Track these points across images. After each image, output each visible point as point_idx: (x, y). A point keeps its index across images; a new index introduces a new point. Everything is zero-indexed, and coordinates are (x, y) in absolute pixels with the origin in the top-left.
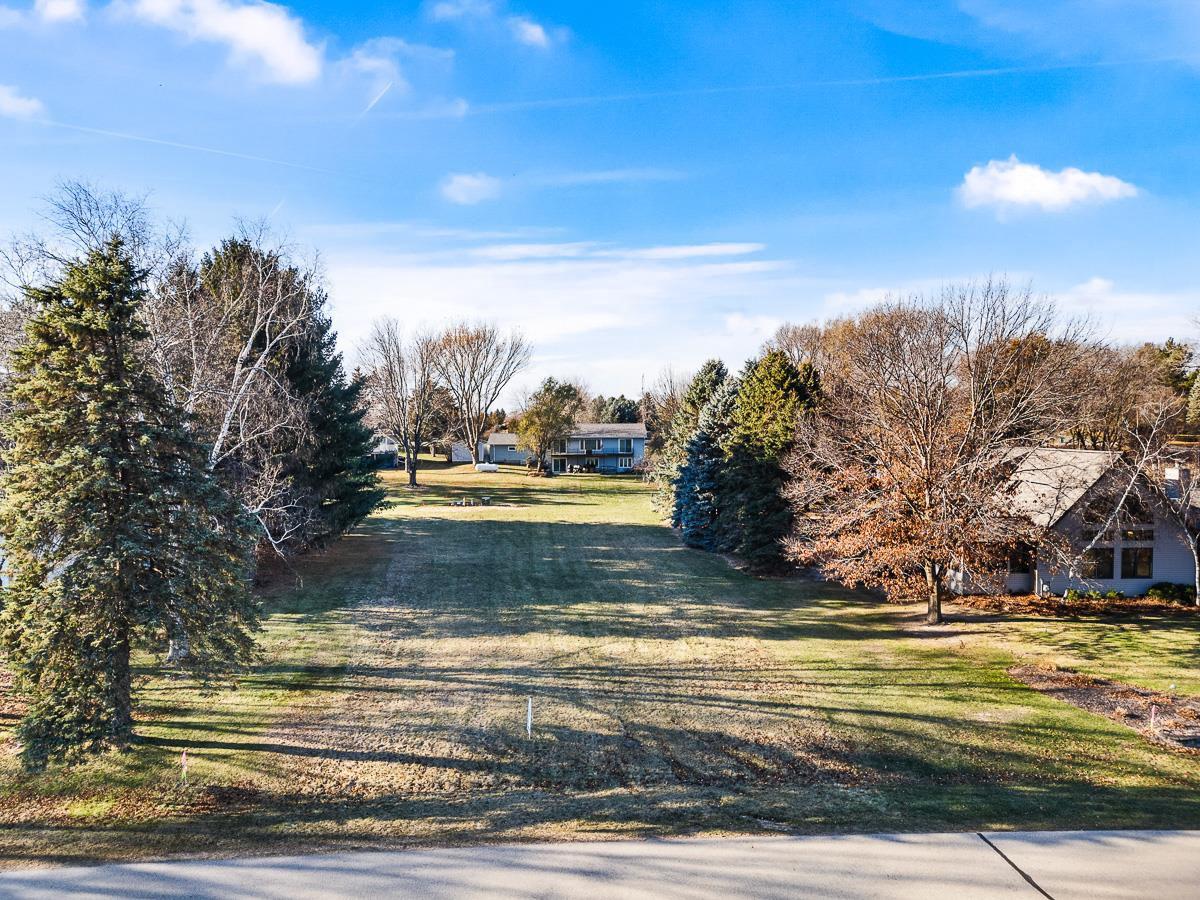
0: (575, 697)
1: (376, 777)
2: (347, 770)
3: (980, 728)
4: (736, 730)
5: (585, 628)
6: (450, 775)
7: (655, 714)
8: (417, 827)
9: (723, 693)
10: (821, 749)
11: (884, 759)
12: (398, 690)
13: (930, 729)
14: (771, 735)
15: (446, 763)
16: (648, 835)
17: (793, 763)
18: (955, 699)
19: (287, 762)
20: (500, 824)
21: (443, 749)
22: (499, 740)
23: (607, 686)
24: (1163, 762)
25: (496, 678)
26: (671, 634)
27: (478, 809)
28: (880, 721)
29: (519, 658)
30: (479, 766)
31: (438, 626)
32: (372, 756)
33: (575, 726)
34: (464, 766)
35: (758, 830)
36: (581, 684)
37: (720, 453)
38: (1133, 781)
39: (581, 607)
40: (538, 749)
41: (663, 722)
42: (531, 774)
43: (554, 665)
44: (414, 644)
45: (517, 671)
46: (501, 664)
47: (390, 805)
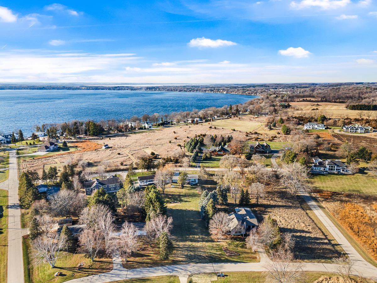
0: (191, 251)
1: (181, 259)
2: (179, 258)
3: (217, 254)
4: (202, 255)
5: (192, 241)
6: (185, 259)
7: (196, 253)
8: (184, 263)
9: (202, 251)
10: (207, 256)
11: (210, 257)
12: (179, 250)
13: (214, 254)
14: (204, 255)
15: (184, 258)
16: (196, 264)
17: (205, 258)
18: (217, 251)
19: (175, 258)
20: (188, 263)
21: (184, 257)
22: (187, 256)
23: (193, 250)
24: (226, 257)
25: (186, 249)
26: (198, 241)
27: (187, 262)
28: (211, 254)
29: (186, 246)
30: (186, 258)
31: (179, 240)
32: (180, 257)
33: (192, 254)
34: (185, 258)
35: (201, 263)
36: (192, 249)
37: (205, 209)
38: (224, 259)
39: (191, 236)
40: (189, 256)
41: (197, 254)
42: (189, 259)
43: (189, 247)
44: (178, 243)
45: (187, 248)
46: (186, 247)
47: (182, 261)
